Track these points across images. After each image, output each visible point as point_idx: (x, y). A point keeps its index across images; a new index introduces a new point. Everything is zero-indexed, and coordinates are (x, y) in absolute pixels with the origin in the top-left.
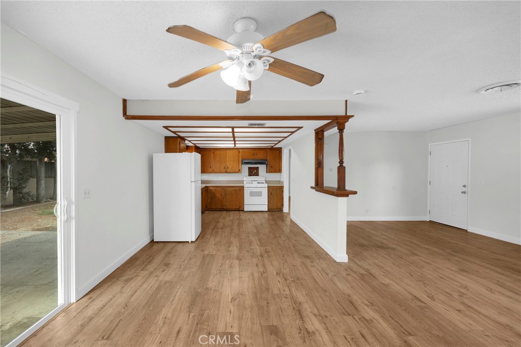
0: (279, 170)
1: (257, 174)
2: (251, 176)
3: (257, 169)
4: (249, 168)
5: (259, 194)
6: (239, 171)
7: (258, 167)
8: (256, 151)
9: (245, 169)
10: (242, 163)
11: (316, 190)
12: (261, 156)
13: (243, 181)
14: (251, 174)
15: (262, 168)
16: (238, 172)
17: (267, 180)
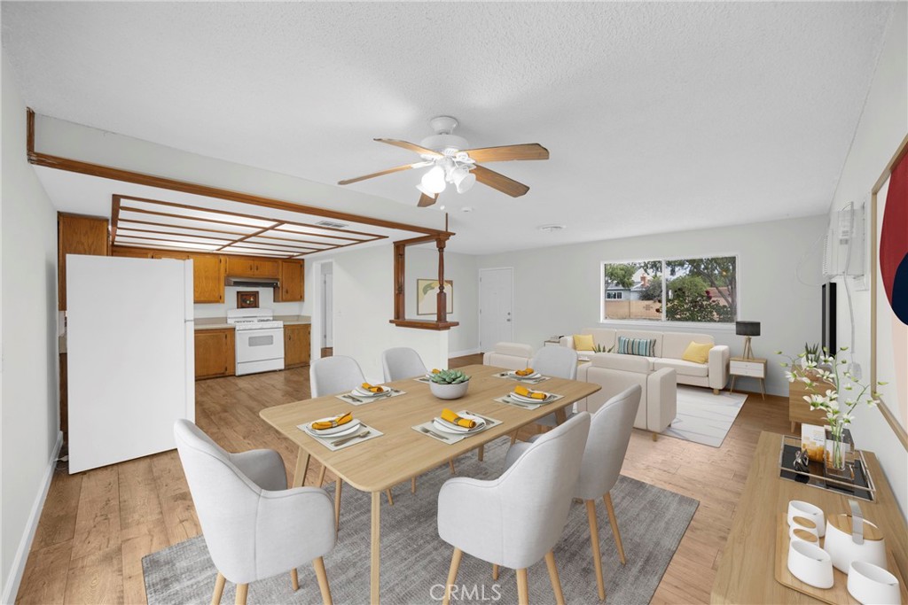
0: (300, 298)
1: (255, 305)
2: (243, 307)
3: (256, 294)
4: (238, 292)
5: (268, 340)
6: (219, 299)
7: (258, 292)
8: (257, 263)
9: (231, 294)
10: (228, 284)
11: (397, 325)
12: (266, 270)
13: (226, 318)
14: (244, 304)
15: (266, 294)
16: (217, 302)
17: (275, 314)
